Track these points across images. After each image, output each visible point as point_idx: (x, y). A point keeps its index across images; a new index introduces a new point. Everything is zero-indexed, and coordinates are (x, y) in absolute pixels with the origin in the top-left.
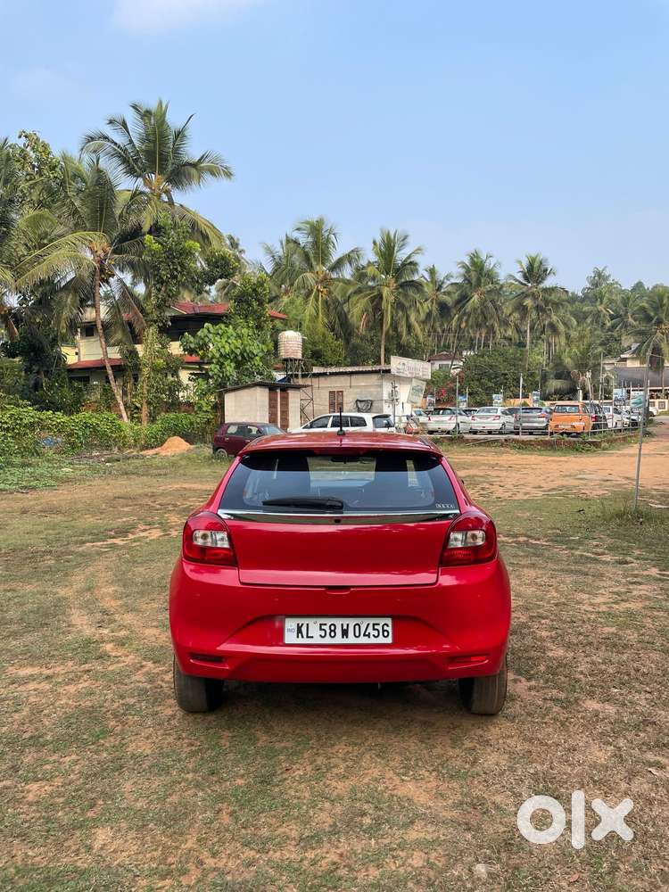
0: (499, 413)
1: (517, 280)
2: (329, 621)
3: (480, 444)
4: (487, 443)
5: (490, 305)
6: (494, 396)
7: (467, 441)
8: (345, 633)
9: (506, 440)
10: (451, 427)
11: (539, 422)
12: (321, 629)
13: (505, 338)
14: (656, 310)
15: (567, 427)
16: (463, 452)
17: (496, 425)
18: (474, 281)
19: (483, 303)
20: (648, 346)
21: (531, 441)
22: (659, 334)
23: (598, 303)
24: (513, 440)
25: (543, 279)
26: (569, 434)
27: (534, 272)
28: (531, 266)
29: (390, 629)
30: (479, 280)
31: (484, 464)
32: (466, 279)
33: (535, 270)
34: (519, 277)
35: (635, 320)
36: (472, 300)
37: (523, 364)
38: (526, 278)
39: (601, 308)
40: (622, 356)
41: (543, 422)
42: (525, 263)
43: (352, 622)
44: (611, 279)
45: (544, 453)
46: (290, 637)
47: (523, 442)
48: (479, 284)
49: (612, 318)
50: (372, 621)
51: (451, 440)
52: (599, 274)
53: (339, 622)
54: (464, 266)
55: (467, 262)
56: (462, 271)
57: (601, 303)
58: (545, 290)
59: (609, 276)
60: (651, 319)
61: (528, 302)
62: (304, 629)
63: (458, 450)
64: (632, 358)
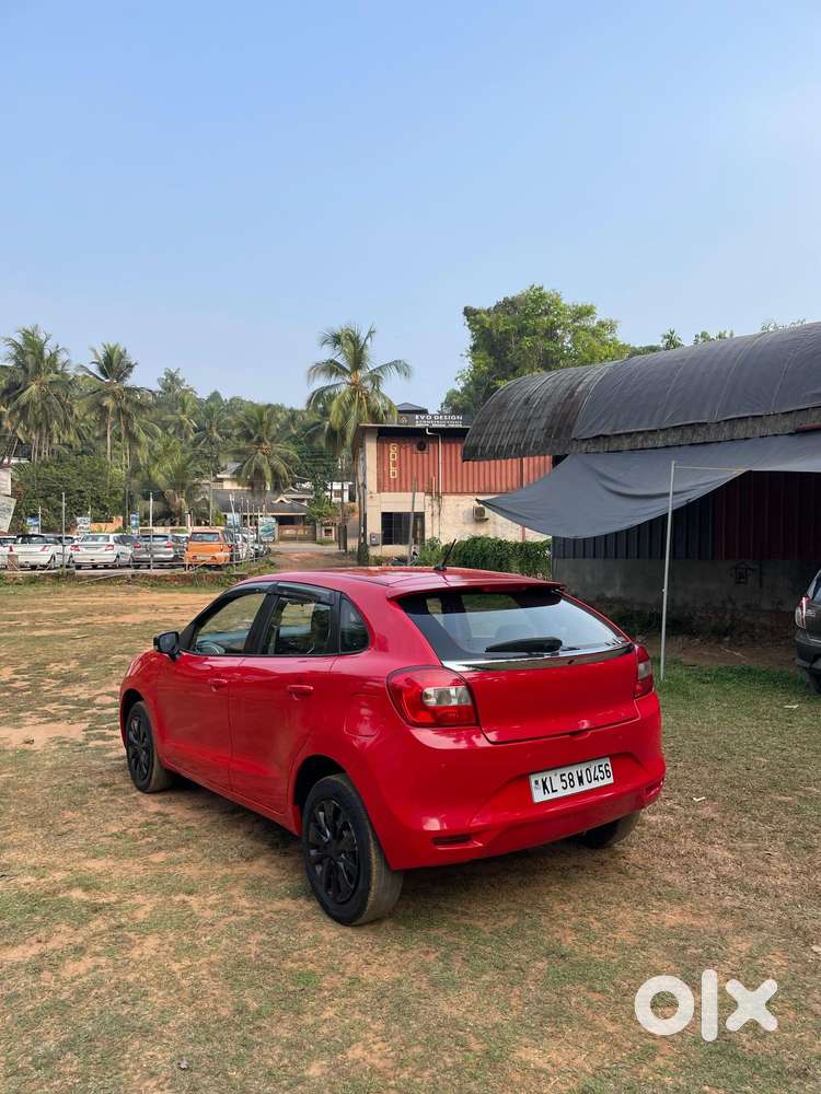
0: (111, 542)
1: (92, 374)
2: (566, 771)
3: (99, 582)
4: (108, 580)
5: (54, 400)
6: (78, 519)
7: (80, 578)
8: (581, 780)
9: (133, 576)
10: (44, 560)
11: (166, 553)
12: (562, 781)
13: (64, 444)
14: (256, 427)
15: (208, 560)
16: (80, 593)
17: (109, 557)
18: (31, 366)
19: (45, 397)
20: (250, 466)
21: (166, 576)
22: (260, 454)
23: (179, 410)
24: (143, 575)
25: (126, 375)
26: (208, 567)
27: (114, 365)
28: (109, 358)
29: (609, 768)
30: (38, 366)
31: (143, 607)
32: (18, 363)
33: (115, 364)
34: (94, 369)
35: (221, 436)
36: (28, 391)
37: (103, 479)
38: (103, 372)
39: (183, 417)
40: (218, 476)
41: (170, 553)
42: (101, 353)
43: (582, 768)
44: (185, 383)
45: (186, 589)
46: (539, 796)
47: (155, 577)
48: (38, 371)
49: (196, 430)
50: (597, 763)
51: (57, 577)
52: (172, 377)
53: (574, 770)
54: (15, 345)
55: (20, 341)
56: (13, 351)
57: (184, 411)
58: (127, 389)
59: (184, 380)
60: (250, 437)
61: (108, 402)
62: (548, 784)
63: (69, 590)
64: (232, 480)
